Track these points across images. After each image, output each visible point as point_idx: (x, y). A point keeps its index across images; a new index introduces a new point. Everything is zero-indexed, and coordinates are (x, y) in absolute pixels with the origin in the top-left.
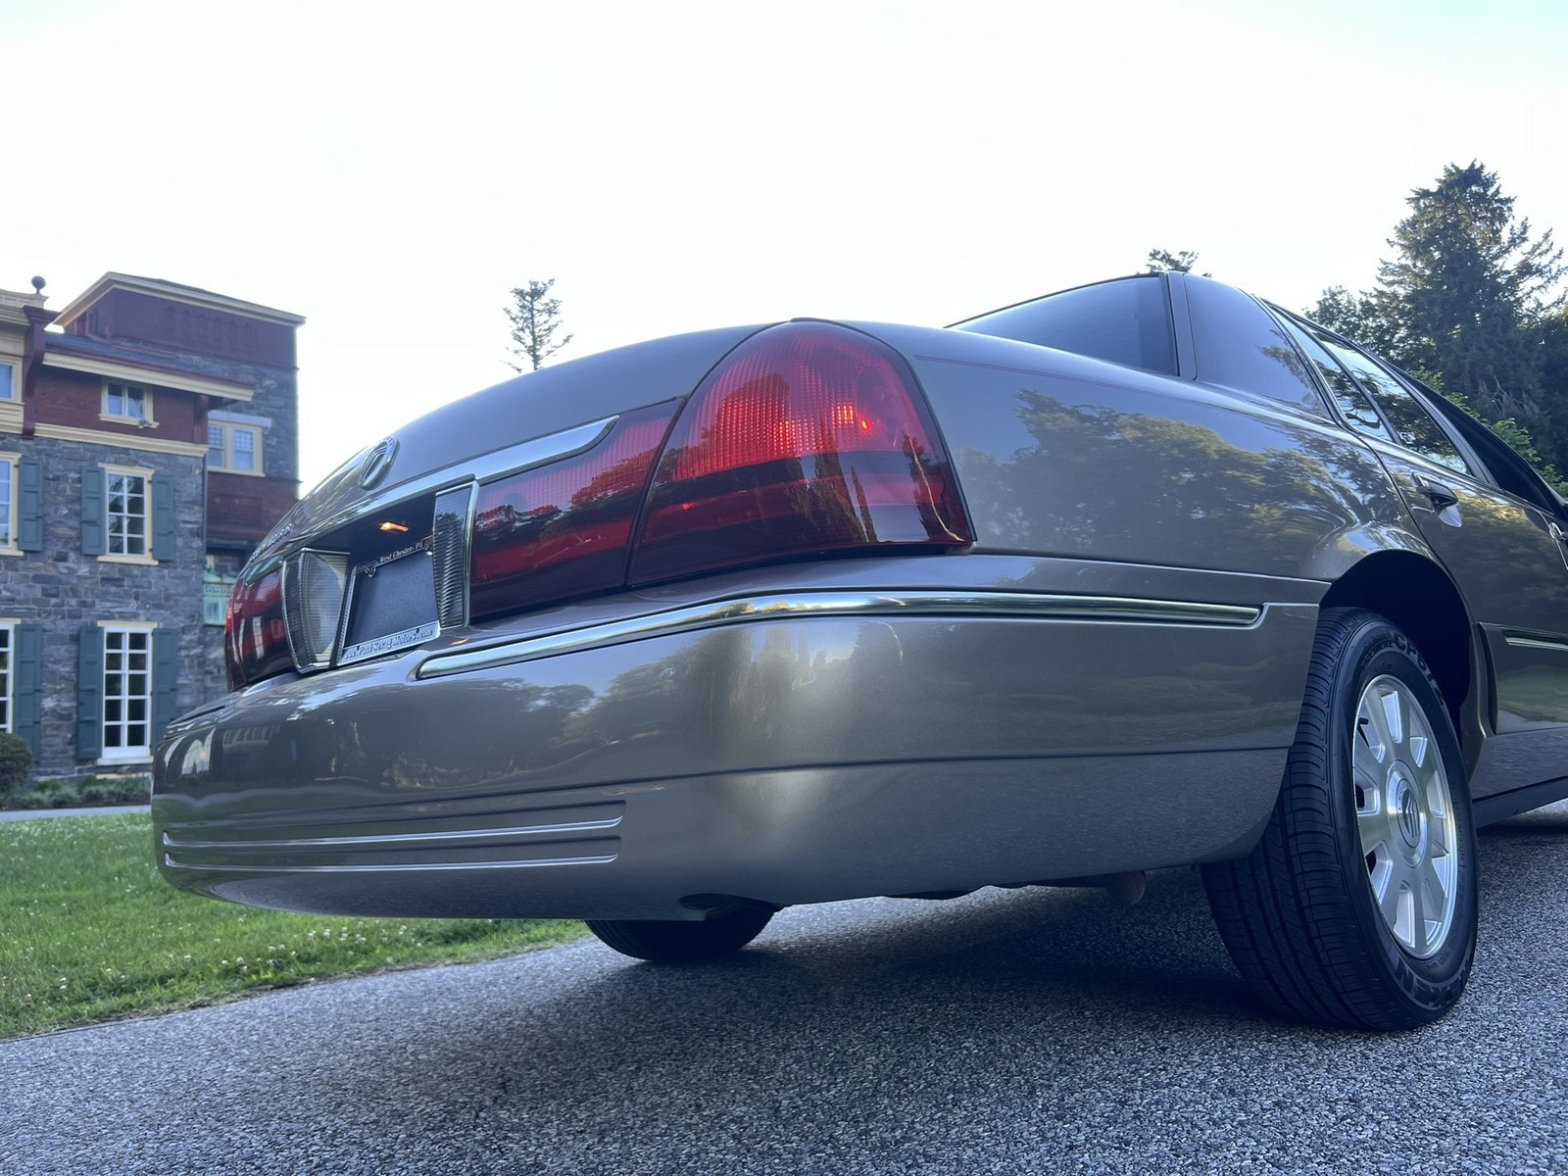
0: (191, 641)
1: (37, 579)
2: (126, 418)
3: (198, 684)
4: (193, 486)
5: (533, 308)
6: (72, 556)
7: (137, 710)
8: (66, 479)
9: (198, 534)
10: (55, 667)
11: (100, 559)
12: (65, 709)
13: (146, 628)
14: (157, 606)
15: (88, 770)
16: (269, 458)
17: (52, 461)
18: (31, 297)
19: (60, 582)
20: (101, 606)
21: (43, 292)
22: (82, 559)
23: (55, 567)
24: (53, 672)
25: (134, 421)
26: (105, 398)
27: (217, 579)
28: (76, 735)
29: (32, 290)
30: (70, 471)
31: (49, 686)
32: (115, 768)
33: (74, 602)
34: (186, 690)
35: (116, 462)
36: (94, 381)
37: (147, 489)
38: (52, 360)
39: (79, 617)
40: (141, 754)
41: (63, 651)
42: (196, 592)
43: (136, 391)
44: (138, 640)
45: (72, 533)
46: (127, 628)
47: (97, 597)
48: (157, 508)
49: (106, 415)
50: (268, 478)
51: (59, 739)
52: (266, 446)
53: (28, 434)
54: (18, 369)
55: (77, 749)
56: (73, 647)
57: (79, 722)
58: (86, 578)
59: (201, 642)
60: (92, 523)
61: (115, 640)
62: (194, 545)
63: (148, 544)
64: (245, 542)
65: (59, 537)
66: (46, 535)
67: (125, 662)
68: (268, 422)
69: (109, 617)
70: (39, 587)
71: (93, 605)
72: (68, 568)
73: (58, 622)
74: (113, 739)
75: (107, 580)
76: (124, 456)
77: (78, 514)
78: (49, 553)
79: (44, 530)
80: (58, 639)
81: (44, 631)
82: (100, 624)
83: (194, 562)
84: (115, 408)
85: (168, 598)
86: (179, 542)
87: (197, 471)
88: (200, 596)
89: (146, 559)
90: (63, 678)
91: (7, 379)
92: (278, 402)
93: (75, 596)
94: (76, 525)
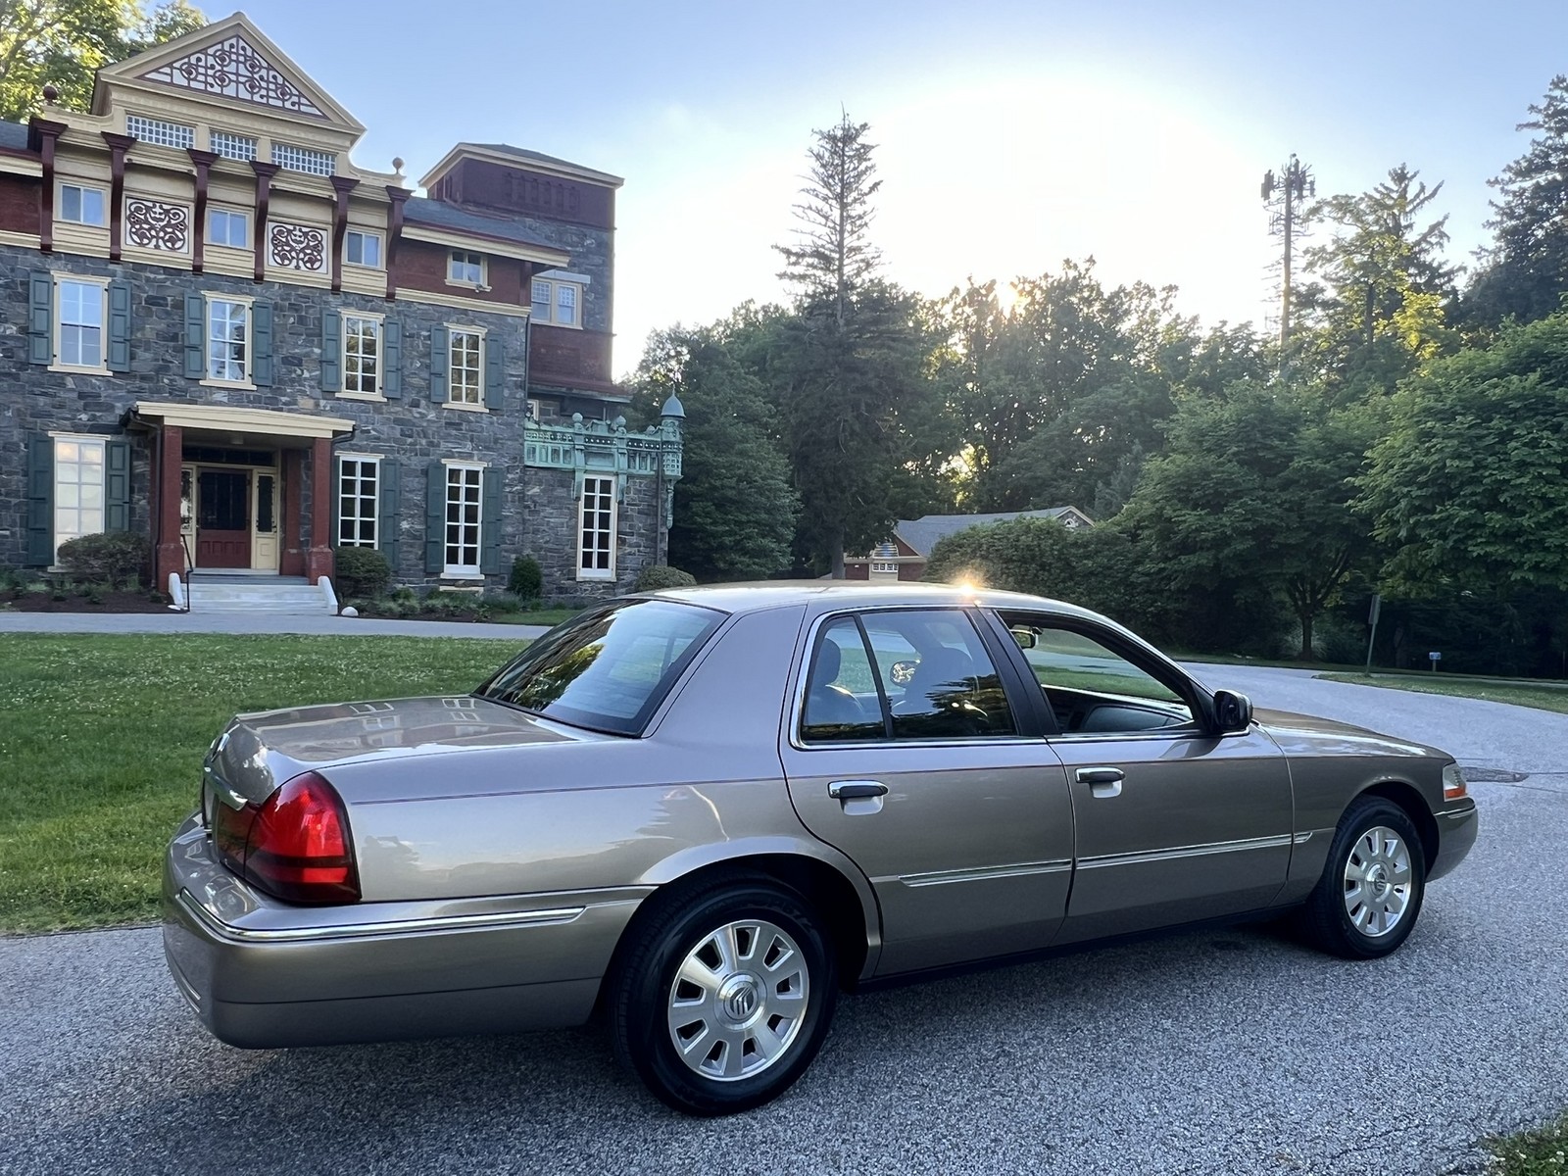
0: (513, 479)
1: (397, 421)
2: (464, 283)
3: (518, 516)
4: (518, 343)
5: (844, 155)
6: (423, 402)
7: (471, 535)
8: (419, 335)
9: (520, 386)
10: (410, 496)
11: (444, 406)
12: (417, 530)
13: (479, 467)
14: (487, 448)
15: (434, 581)
16: (587, 313)
17: (409, 321)
18: (391, 177)
19: (414, 425)
20: (444, 446)
21: (402, 172)
22: (431, 405)
23: (411, 412)
24: (408, 500)
25: (472, 285)
26: (451, 264)
27: (536, 427)
28: (425, 553)
29: (392, 171)
30: (422, 329)
31: (406, 511)
32: (453, 582)
33: (424, 442)
34: (508, 521)
35: (458, 322)
36: (442, 250)
37: (481, 345)
38: (409, 233)
39: (428, 455)
40: (472, 572)
41: (416, 483)
42: (519, 437)
43: (475, 258)
44: (472, 476)
45: (423, 383)
46: (464, 466)
47: (442, 438)
48: (489, 363)
49: (450, 280)
50: (586, 331)
51: (412, 555)
52: (585, 301)
53: (390, 297)
54: (383, 238)
55: (425, 564)
56: (423, 480)
57: (427, 542)
58: (434, 422)
59: (521, 480)
60: (439, 375)
61: (454, 474)
62: (518, 396)
63: (481, 396)
64: (564, 390)
65: (413, 386)
66: (404, 385)
67: (462, 494)
68: (587, 279)
69: (450, 455)
70: (398, 428)
71: (438, 445)
72: (419, 413)
73: (413, 458)
74: (453, 559)
75: (449, 424)
77: (428, 367)
78: (406, 400)
79: (403, 380)
80: (411, 473)
81: (402, 465)
82: (443, 461)
83: (517, 411)
84: (457, 274)
85: (496, 441)
86: (506, 393)
87: (522, 330)
88: (521, 441)
89: (479, 407)
90: (416, 505)
91: (374, 249)
92: (597, 260)
93: (425, 437)
94: (427, 376)
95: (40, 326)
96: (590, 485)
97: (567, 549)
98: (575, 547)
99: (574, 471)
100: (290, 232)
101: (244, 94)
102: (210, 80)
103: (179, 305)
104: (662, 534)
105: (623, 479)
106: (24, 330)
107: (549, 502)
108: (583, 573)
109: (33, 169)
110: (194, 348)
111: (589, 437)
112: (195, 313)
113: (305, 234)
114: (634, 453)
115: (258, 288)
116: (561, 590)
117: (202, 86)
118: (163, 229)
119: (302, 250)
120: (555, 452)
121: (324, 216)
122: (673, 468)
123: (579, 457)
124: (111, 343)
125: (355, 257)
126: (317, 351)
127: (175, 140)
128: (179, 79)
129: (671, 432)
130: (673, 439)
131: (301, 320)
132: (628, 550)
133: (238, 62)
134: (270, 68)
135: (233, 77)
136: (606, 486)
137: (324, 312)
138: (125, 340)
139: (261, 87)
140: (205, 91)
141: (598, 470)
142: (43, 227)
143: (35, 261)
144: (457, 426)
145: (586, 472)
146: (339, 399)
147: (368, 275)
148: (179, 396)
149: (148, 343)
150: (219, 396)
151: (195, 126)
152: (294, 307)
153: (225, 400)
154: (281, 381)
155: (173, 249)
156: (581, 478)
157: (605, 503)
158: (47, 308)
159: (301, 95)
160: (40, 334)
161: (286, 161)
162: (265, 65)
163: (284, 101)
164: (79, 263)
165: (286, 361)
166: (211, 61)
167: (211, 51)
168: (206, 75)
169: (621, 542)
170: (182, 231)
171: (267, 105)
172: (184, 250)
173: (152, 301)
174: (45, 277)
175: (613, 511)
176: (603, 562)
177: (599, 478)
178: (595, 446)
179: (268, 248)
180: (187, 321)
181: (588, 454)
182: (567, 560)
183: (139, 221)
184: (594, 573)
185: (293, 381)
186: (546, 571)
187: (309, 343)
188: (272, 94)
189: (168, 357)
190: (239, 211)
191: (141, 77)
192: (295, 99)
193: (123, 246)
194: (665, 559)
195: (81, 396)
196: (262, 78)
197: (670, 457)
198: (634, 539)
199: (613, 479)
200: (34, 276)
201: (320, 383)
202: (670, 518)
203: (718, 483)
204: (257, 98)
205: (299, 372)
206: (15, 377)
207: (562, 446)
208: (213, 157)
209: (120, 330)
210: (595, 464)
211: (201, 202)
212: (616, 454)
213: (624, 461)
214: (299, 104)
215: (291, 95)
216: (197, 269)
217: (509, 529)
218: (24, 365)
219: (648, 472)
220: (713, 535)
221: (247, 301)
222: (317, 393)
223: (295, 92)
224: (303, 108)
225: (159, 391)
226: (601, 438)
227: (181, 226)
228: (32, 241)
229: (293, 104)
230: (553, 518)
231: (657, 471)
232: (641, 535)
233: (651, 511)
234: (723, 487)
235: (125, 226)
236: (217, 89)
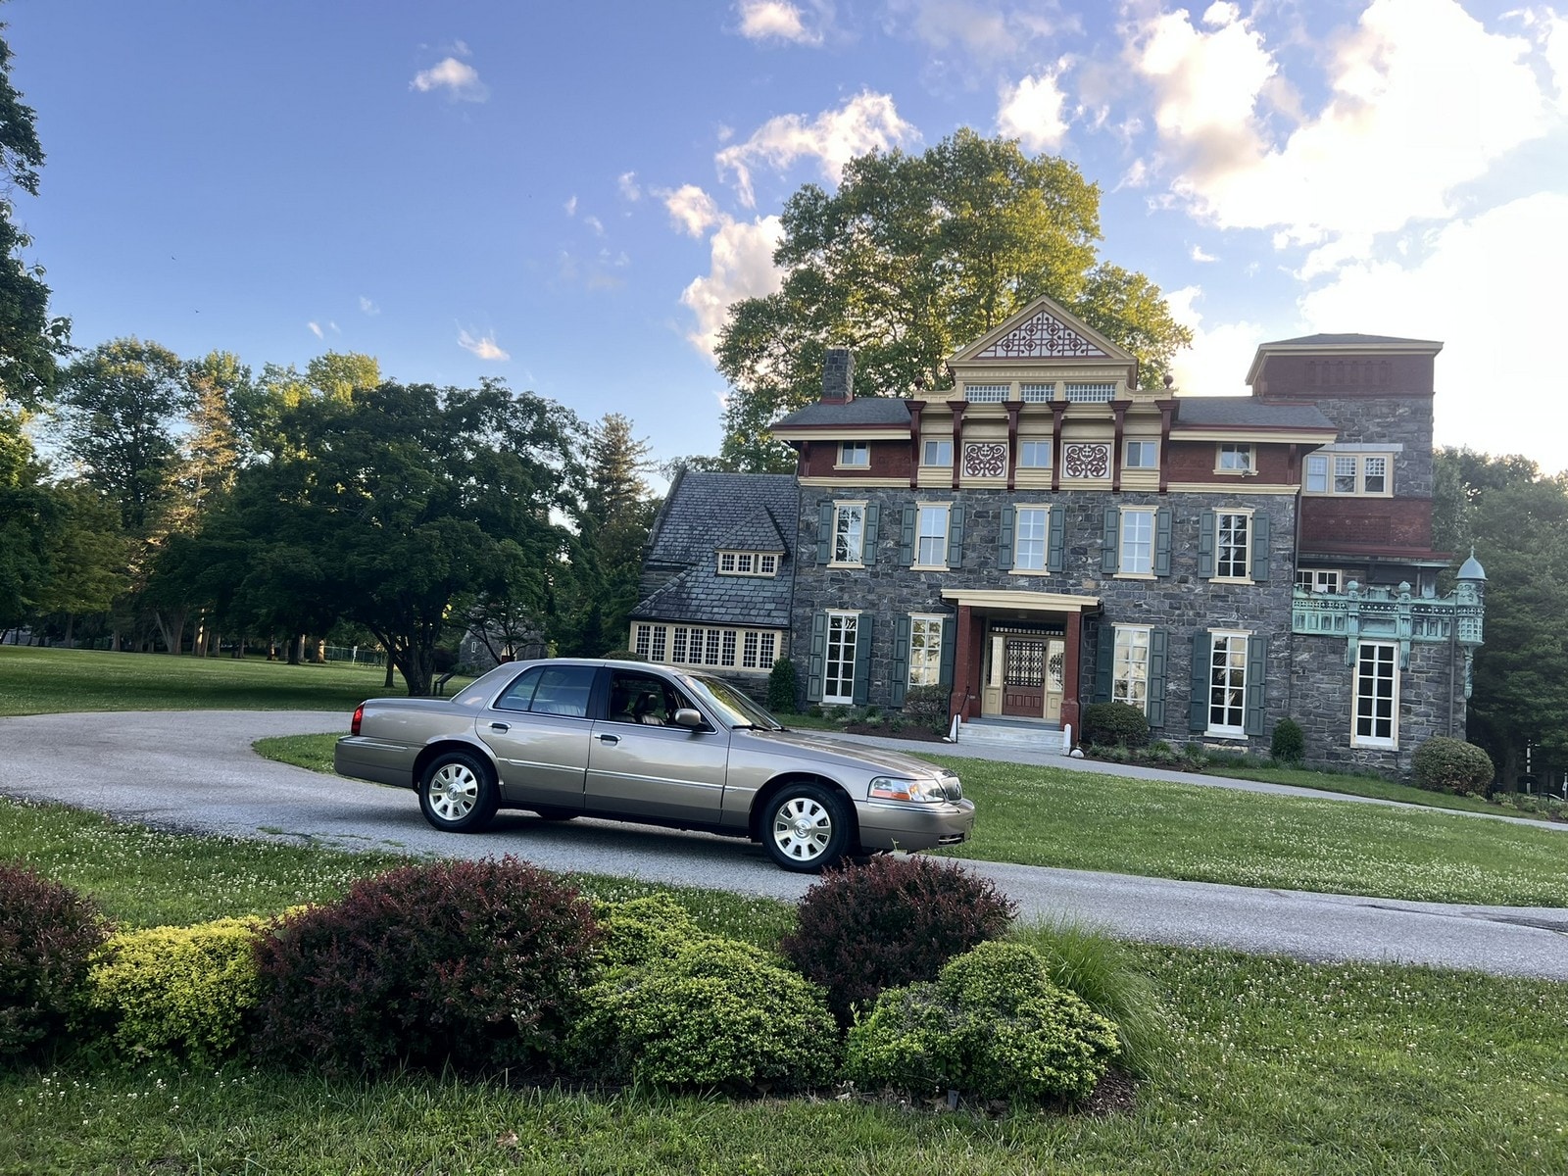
0: (1280, 646)
1: (1167, 596)
2: (1233, 471)
3: (1285, 681)
4: (1287, 518)
6: (1191, 578)
7: (1236, 697)
8: (1189, 521)
9: (1291, 558)
10: (1178, 660)
11: (1211, 581)
12: (1183, 692)
13: (1245, 634)
14: (1253, 617)
16: (1399, 481)
17: (1180, 509)
18: (1164, 394)
19: (1182, 598)
20: (1210, 617)
21: (1172, 388)
22: (1198, 581)
23: (1179, 587)
24: (1177, 664)
25: (1241, 472)
26: (1220, 456)
27: (1306, 596)
28: (1191, 712)
30: (1192, 515)
31: (1174, 674)
32: (1217, 740)
33: (1191, 613)
34: (1273, 685)
35: (1226, 506)
36: (1214, 446)
37: (1249, 523)
38: (1176, 436)
39: (1195, 625)
40: (1236, 731)
41: (1182, 649)
42: (1288, 606)
43: (1243, 447)
44: (1237, 643)
45: (1191, 562)
46: (1231, 634)
47: (1208, 609)
48: (1257, 539)
49: (1219, 470)
50: (1397, 498)
51: (1177, 714)
52: (1397, 469)
53: (1163, 491)
54: (1158, 444)
55: (1191, 722)
56: (1189, 647)
57: (1193, 703)
58: (1201, 595)
59: (1288, 647)
60: (1206, 554)
61: (1220, 643)
62: (1286, 568)
63: (1249, 568)
64: (1367, 559)
65: (1182, 565)
66: (1173, 564)
67: (1229, 660)
68: (1398, 447)
69: (1216, 625)
70: (1167, 601)
71: (1204, 616)
72: (1187, 588)
73: (1180, 628)
74: (1217, 717)
75: (1216, 597)
76: (1233, 500)
77: (1196, 547)
78: (1175, 577)
79: (1172, 560)
80: (1179, 640)
81: (1171, 633)
82: (1209, 630)
83: (1285, 582)
84: (1227, 463)
85: (1262, 611)
86: (1273, 565)
87: (1291, 507)
88: (1289, 609)
89: (1246, 580)
90: (1182, 669)
91: (1151, 454)
92: (1413, 427)
93: (1192, 608)
94: (1195, 555)
95: (907, 540)
96: (1367, 652)
97: (1340, 715)
98: (1349, 713)
99: (1347, 639)
100: (1081, 449)
101: (1046, 353)
102: (1022, 348)
103: (997, 516)
104: (1460, 704)
105: (1406, 647)
106: (897, 543)
107: (1319, 668)
108: (1358, 741)
109: (905, 435)
110: (1006, 547)
111: (1366, 604)
112: (1007, 521)
113: (1093, 450)
114: (1421, 616)
115: (1055, 496)
116: (1332, 755)
117: (1015, 354)
118: (988, 462)
119: (1090, 462)
120: (1326, 619)
121: (1109, 432)
122: (1472, 633)
123: (1352, 626)
124: (950, 548)
125: (1134, 461)
126: (1099, 541)
127: (996, 397)
128: (1001, 353)
129: (1466, 596)
130: (1469, 603)
131: (1088, 518)
132: (1415, 719)
133: (1042, 330)
134: (1066, 328)
135: (1038, 342)
136: (1386, 653)
137: (1106, 510)
138: (960, 545)
139: (1058, 345)
140: (1018, 357)
141: (1377, 636)
142: (912, 473)
143: (906, 495)
144: (1223, 598)
145: (1360, 638)
146: (1116, 579)
147: (1144, 475)
148: (995, 584)
149: (974, 545)
150: (1022, 582)
151: (1010, 384)
152: (1083, 508)
153: (1027, 584)
154: (1070, 567)
155: (995, 475)
156: (1355, 645)
157: (1386, 670)
158: (912, 527)
159: (1089, 343)
160: (906, 546)
161: (1076, 397)
162: (1062, 327)
163: (1075, 350)
164: (934, 494)
165: (1074, 551)
166: (1023, 334)
167: (1023, 327)
168: (1019, 345)
169: (1405, 710)
170: (1001, 461)
171: (1063, 357)
172: (1002, 475)
173: (979, 515)
174: (912, 506)
175: (1396, 679)
176: (1384, 730)
177: (1378, 644)
178: (1372, 613)
179: (1064, 464)
180: (1002, 527)
181: (1363, 620)
182: (1339, 725)
183: (973, 459)
184: (1373, 741)
185: (1079, 567)
186: (1315, 736)
187: (1094, 535)
188: (1067, 347)
189: (988, 555)
190: (1044, 440)
191: (976, 357)
192: (1084, 347)
193: (961, 478)
194: (1463, 731)
195: (930, 586)
196: (1059, 338)
197: (1465, 622)
198: (1422, 708)
199: (1395, 645)
200: (906, 506)
201: (1101, 567)
202: (1469, 689)
203: (1539, 650)
204: (1055, 354)
205: (1084, 559)
206: (890, 576)
207: (1333, 614)
208: (1022, 404)
209: (956, 539)
210: (1371, 630)
211: (1013, 439)
212: (1398, 620)
213: (1405, 629)
214: (1087, 350)
215: (1082, 344)
216: (1011, 488)
217: (1275, 694)
218: (896, 567)
219: (1439, 638)
220: (1538, 709)
221: (1048, 506)
222: (1098, 575)
223: (1084, 342)
224: (1090, 353)
225: (979, 580)
226: (1379, 604)
227: (1001, 458)
228: (905, 482)
229: (1082, 351)
230: (1324, 684)
231: (1450, 637)
232: (1432, 704)
233: (1442, 679)
234: (1547, 654)
235: (963, 463)
236: (1026, 354)
